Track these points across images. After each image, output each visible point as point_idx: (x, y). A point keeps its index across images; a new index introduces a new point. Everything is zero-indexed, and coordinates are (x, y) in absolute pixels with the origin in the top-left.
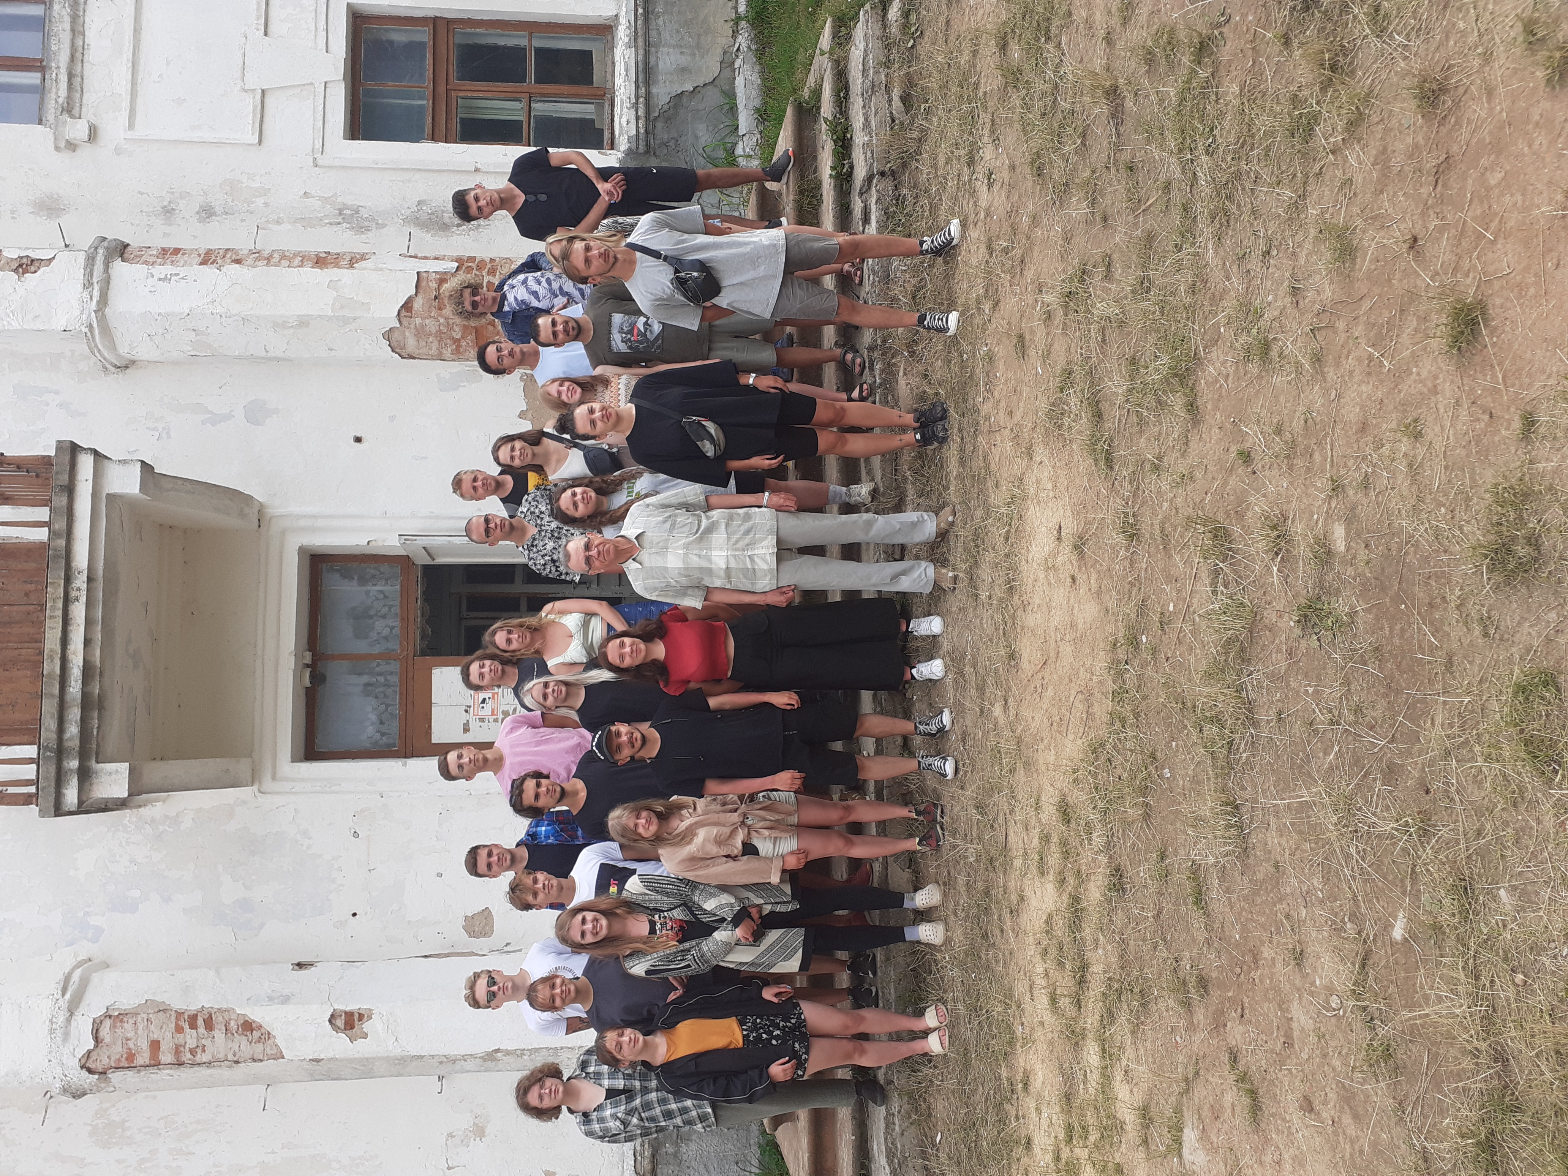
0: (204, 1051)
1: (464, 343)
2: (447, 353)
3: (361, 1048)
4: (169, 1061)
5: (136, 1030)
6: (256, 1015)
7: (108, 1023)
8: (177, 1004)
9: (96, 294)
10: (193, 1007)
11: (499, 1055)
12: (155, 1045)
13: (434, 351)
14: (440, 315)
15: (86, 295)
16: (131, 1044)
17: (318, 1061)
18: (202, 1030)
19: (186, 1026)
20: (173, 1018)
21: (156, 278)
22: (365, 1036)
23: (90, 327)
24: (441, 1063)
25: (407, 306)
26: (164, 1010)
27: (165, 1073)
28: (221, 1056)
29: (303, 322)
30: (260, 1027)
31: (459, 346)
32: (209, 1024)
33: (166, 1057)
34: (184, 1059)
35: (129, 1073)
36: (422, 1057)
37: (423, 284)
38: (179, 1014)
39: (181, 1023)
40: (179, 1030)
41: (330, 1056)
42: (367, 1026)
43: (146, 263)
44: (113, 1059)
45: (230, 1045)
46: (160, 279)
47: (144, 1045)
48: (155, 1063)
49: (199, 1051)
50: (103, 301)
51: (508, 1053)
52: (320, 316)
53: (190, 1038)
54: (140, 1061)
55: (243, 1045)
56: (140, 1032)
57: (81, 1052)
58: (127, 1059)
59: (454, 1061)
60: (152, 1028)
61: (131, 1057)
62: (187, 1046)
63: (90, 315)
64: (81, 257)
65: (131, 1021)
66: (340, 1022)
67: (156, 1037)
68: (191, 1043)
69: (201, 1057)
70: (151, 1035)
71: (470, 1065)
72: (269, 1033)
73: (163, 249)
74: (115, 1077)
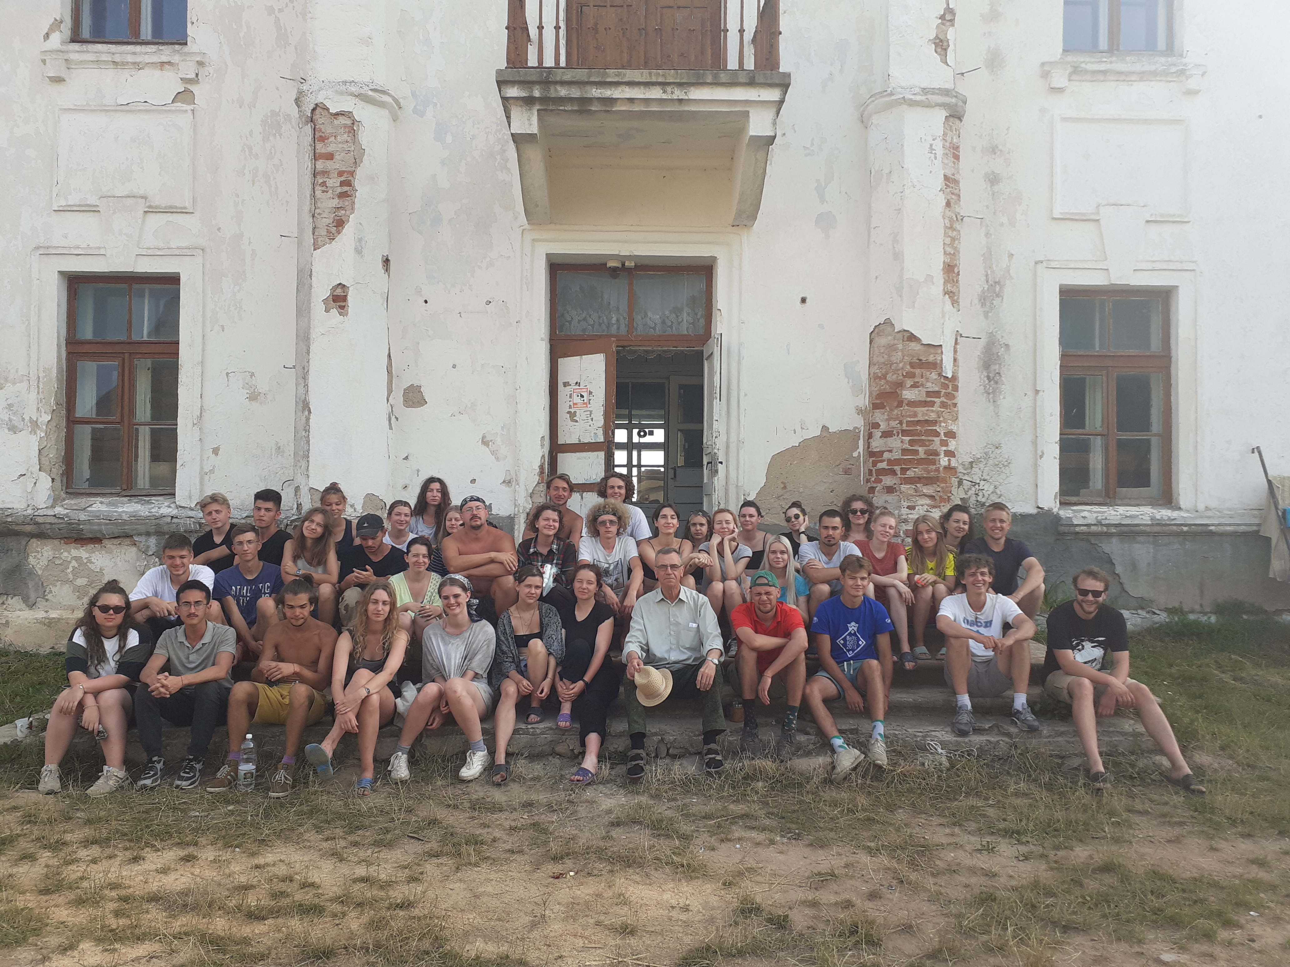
0: (323, 192)
1: (883, 382)
2: (875, 369)
3: (318, 307)
4: (317, 167)
5: (343, 143)
6: (349, 230)
7: (349, 122)
8: (360, 173)
9: (918, 98)
10: (357, 184)
11: (307, 413)
12: (330, 157)
13: (875, 359)
14: (905, 363)
15: (917, 90)
16: (332, 139)
17: (311, 276)
18: (339, 190)
19: (343, 179)
20: (349, 169)
21: (933, 142)
22: (327, 311)
23: (891, 94)
24: (304, 368)
25: (912, 338)
26: (356, 163)
27: (308, 164)
28: (319, 205)
29: (898, 256)
30: (339, 232)
31: (880, 378)
32: (343, 195)
33: (320, 165)
34: (318, 177)
35: (310, 139)
36: (308, 353)
37: (932, 350)
38: (352, 173)
39: (345, 175)
40: (341, 174)
41: (314, 285)
42: (334, 312)
43: (945, 134)
44: (321, 126)
45: (327, 211)
46: (931, 145)
47: (331, 149)
48: (316, 157)
49: (324, 188)
50: (913, 104)
51: (308, 419)
52: (903, 269)
53: (333, 182)
54: (319, 146)
55: (326, 220)
56: (340, 145)
57: (328, 104)
58: (321, 136)
59: (304, 378)
60: (343, 154)
61: (323, 139)
62: (328, 180)
63: (901, 94)
64: (949, 86)
65: (349, 139)
66: (339, 292)
67: (337, 157)
68: (330, 183)
69: (319, 189)
70: (338, 153)
71: (301, 390)
72: (333, 239)
73: (958, 147)
74: (308, 129)
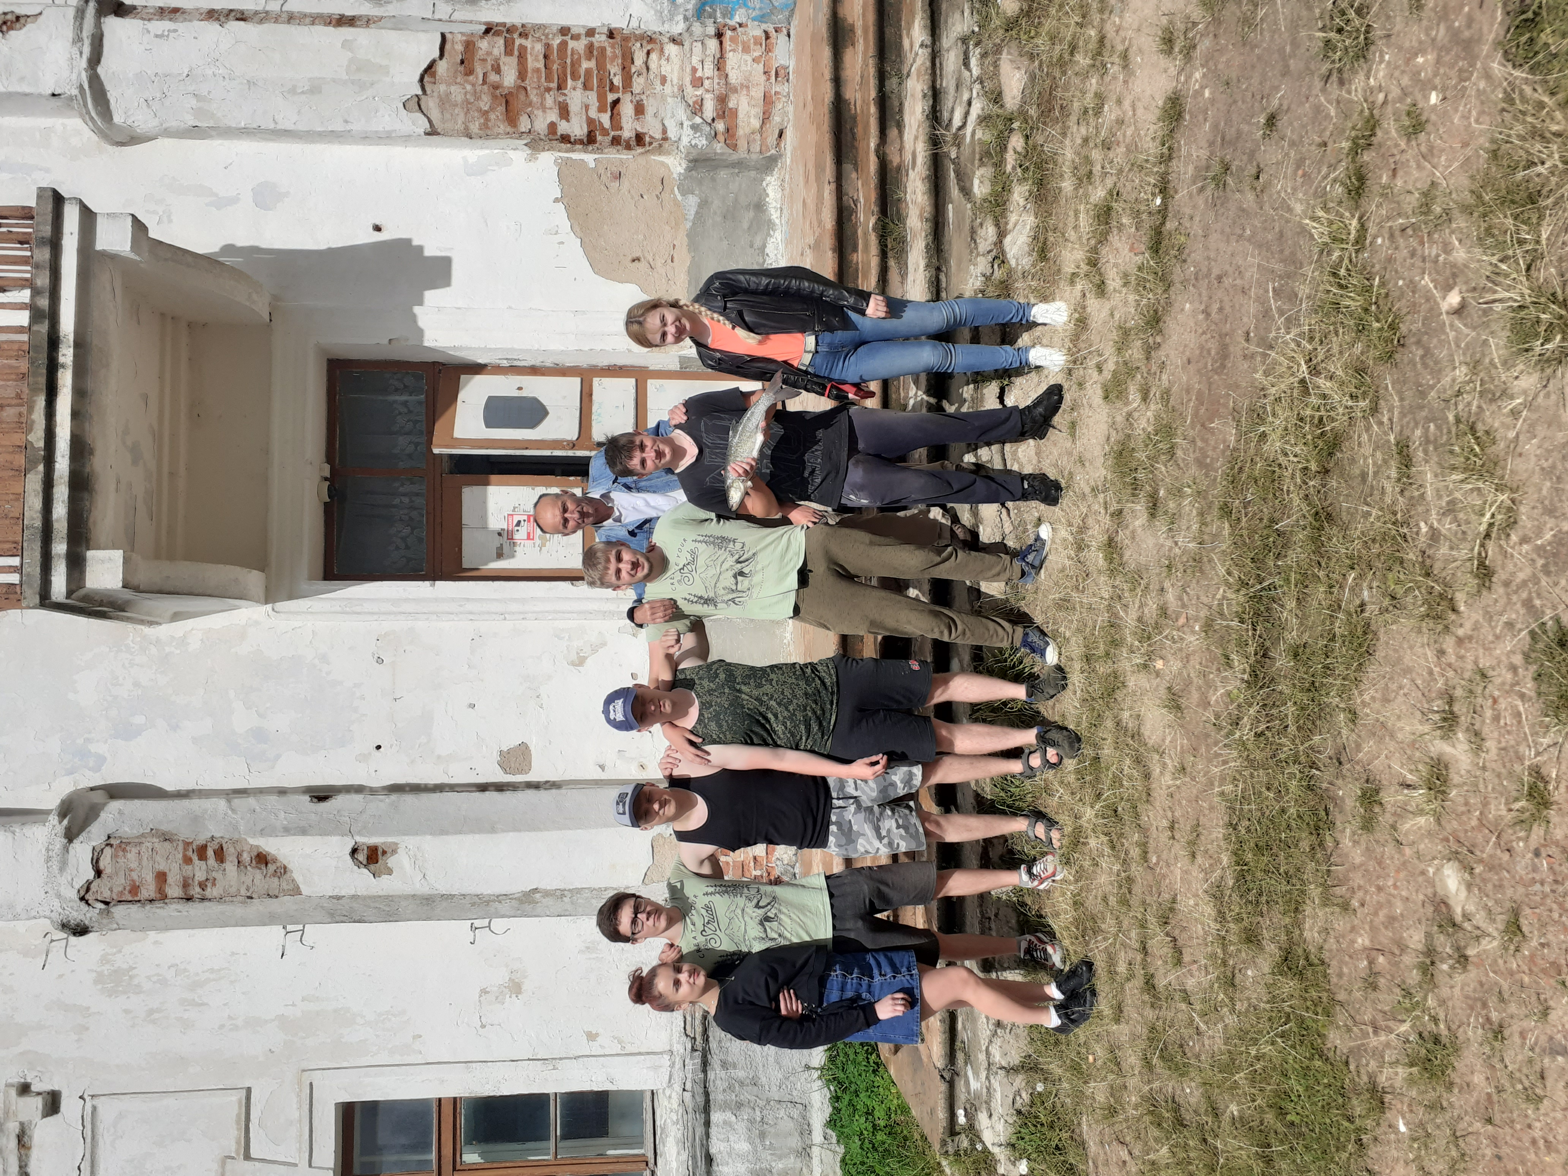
0: (214, 884)
1: (492, 116)
2: (474, 128)
3: (384, 885)
4: (176, 895)
5: (140, 860)
6: (270, 845)
7: (108, 851)
8: (186, 834)
9: (87, 50)
10: (201, 840)
11: (538, 896)
12: (161, 877)
14: (467, 81)
15: (75, 51)
16: (134, 875)
17: (339, 898)
18: (212, 861)
19: (195, 858)
20: (181, 847)
21: (152, 34)
22: (390, 872)
23: (81, 87)
24: (473, 904)
25: (430, 68)
26: (170, 839)
27: (173, 910)
28: (233, 890)
29: (315, 89)
30: (275, 861)
31: (487, 120)
32: (220, 855)
33: (174, 890)
34: (192, 893)
35: (134, 908)
36: (452, 896)
37: (448, 47)
38: (187, 844)
39: (190, 853)
40: (188, 860)
41: (352, 892)
42: (392, 861)
43: (143, 19)
44: (115, 890)
45: (243, 878)
46: (157, 36)
47: (149, 878)
48: (162, 897)
49: (209, 885)
50: (95, 59)
51: (547, 894)
52: (334, 80)
53: (199, 870)
54: (145, 894)
55: (256, 877)
56: (145, 862)
57: (80, 882)
58: (130, 892)
59: (488, 903)
60: (158, 858)
61: (135, 889)
62: (196, 878)
63: (80, 74)
64: (71, 13)
65: (134, 850)
66: (362, 857)
67: (162, 867)
68: (200, 876)
69: (210, 892)
70: (156, 866)
71: (505, 907)
72: (285, 868)
73: (161, 8)
74: (119, 911)
